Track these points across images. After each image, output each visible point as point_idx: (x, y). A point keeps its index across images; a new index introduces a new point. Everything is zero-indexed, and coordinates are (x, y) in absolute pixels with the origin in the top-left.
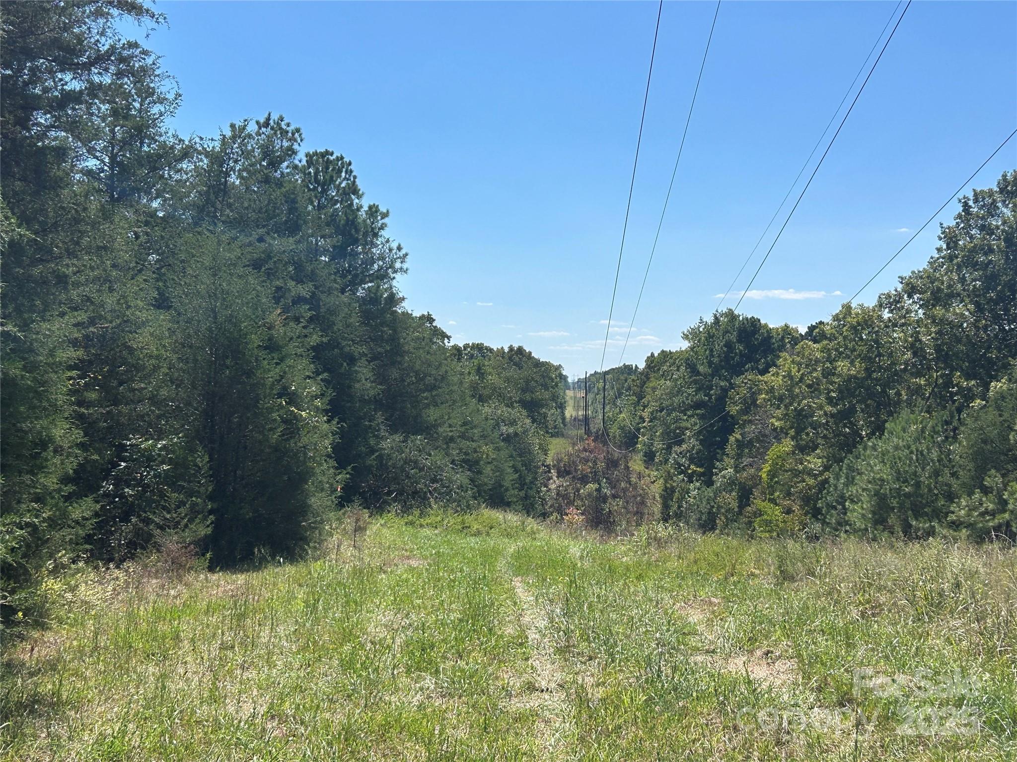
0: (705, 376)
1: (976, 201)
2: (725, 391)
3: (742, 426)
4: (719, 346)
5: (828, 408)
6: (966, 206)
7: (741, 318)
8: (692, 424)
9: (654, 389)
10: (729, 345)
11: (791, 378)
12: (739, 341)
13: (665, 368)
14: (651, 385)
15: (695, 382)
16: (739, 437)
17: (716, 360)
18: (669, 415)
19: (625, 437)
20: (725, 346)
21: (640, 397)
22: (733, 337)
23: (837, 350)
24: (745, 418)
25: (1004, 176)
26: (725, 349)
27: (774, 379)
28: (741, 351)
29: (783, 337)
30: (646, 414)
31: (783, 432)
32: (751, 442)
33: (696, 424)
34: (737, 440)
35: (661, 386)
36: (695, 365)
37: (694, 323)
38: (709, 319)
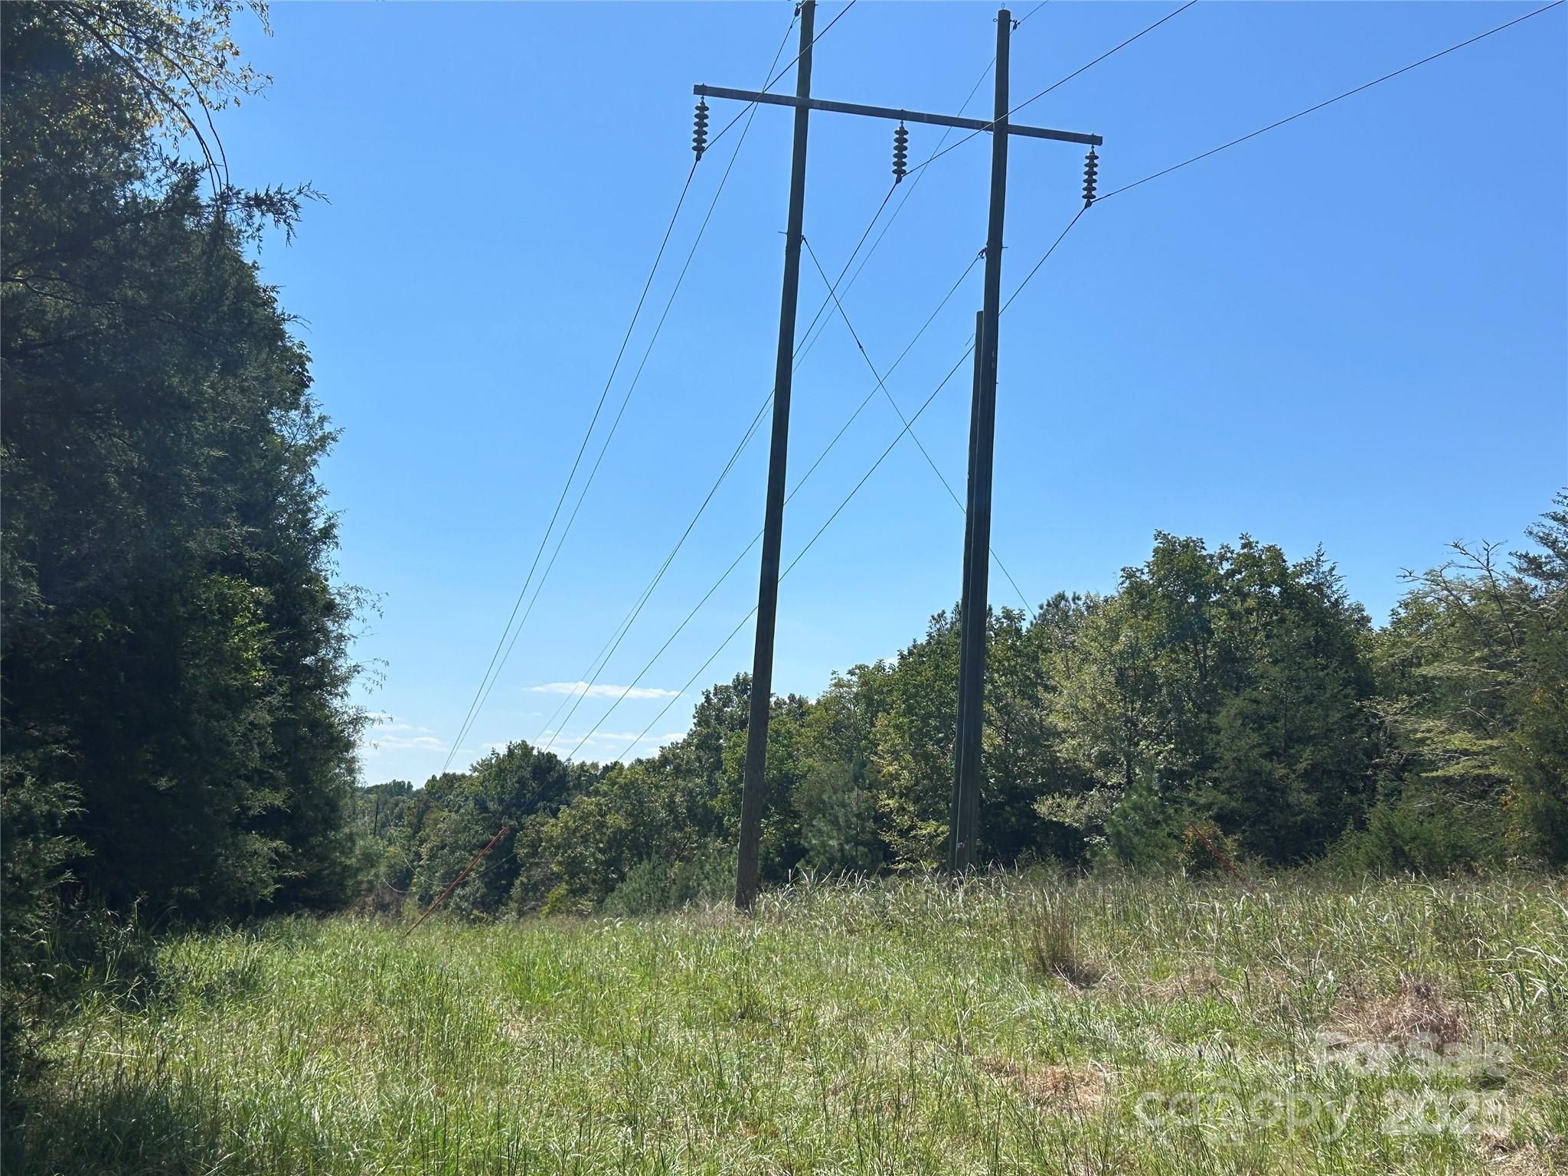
0: (494, 813)
1: (715, 694)
2: (514, 831)
3: (529, 870)
4: (511, 782)
5: (599, 856)
6: (708, 698)
7: (535, 752)
8: (476, 864)
9: (436, 822)
10: (522, 782)
11: (567, 828)
12: (534, 778)
13: (451, 797)
14: (433, 816)
15: (484, 819)
16: (525, 880)
17: (506, 797)
18: (452, 852)
19: (395, 877)
20: (518, 782)
21: (417, 827)
22: (527, 773)
23: (607, 805)
24: (532, 860)
25: (738, 676)
26: (516, 785)
27: (553, 828)
28: (534, 788)
29: (580, 776)
30: (424, 850)
31: (558, 877)
32: (536, 884)
33: (482, 865)
34: (522, 883)
35: (444, 821)
36: (485, 802)
37: (486, 755)
38: (503, 751)
